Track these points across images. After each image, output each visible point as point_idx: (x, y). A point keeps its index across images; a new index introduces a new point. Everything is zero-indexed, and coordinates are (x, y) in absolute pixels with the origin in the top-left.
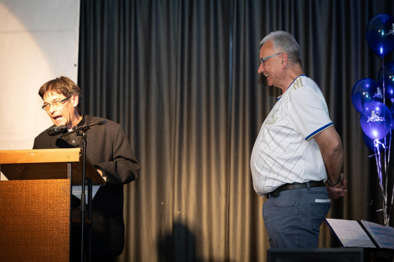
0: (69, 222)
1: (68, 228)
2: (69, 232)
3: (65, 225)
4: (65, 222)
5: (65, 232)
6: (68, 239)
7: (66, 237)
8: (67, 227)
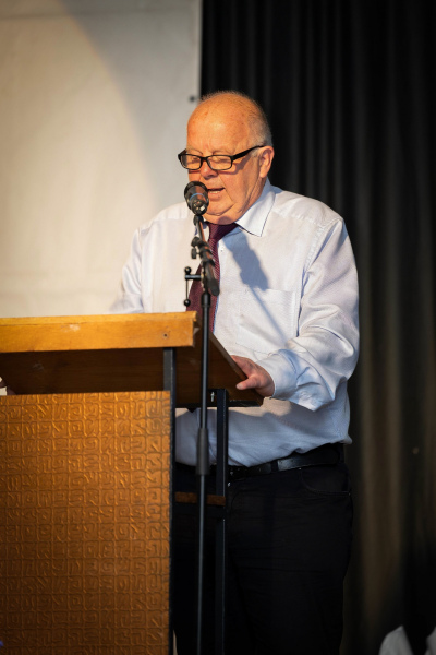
0: (167, 501)
1: (166, 516)
2: (167, 526)
3: (157, 509)
4: (158, 501)
5: (157, 525)
6: (166, 546)
7: (160, 540)
8: (164, 514)
